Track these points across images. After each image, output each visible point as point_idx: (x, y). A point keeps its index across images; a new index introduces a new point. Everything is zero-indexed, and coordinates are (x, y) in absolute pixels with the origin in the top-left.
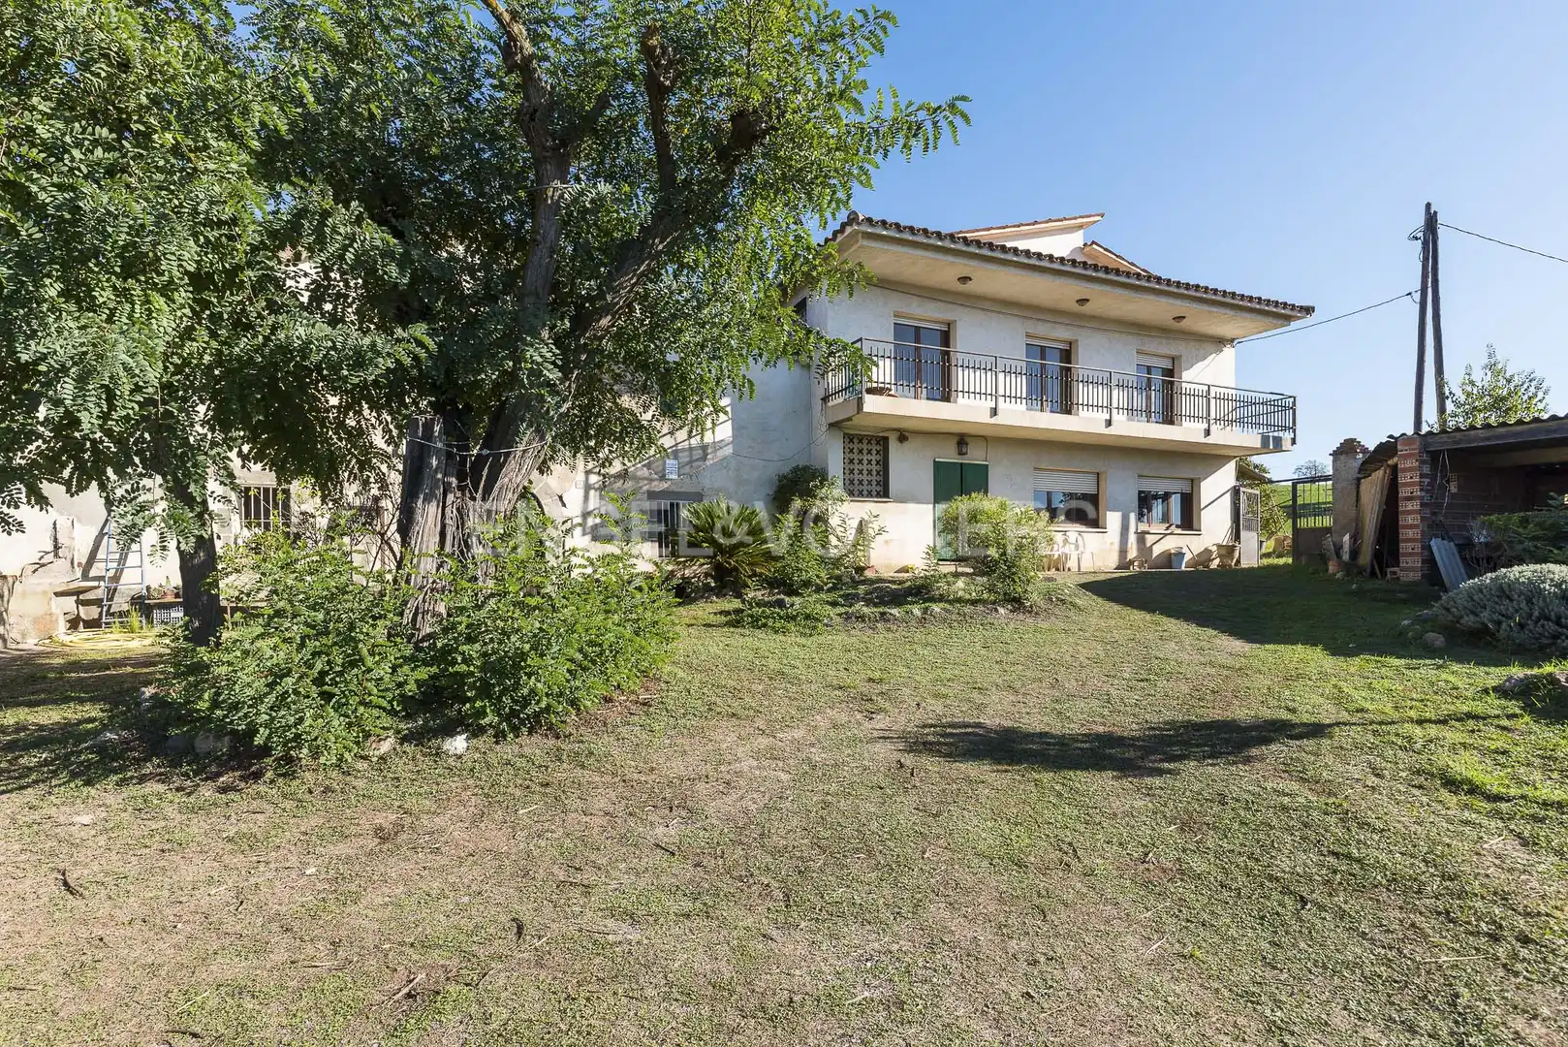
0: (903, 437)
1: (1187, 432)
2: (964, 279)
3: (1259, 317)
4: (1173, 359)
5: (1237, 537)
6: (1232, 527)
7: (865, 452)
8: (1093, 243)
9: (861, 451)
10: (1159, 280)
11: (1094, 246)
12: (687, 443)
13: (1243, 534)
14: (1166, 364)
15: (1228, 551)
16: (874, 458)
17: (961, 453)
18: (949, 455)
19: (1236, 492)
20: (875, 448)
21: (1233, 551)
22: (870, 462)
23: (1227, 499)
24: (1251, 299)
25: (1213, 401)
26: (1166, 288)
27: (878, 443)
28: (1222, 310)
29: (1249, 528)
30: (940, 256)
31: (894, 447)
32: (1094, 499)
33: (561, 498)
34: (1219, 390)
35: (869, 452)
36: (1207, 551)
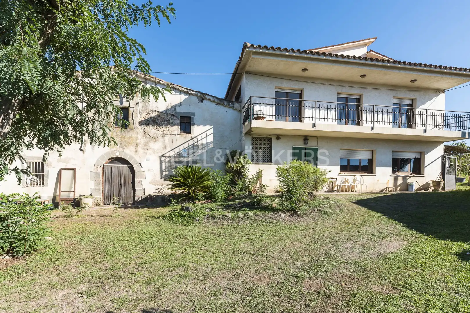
0: (278, 137)
1: (417, 131)
2: (305, 70)
3: (456, 77)
4: (413, 100)
5: (443, 177)
6: (441, 172)
7: (262, 144)
8: (371, 51)
9: (261, 144)
10: (399, 62)
11: (371, 52)
12: (197, 143)
13: (446, 176)
14: (410, 102)
15: (437, 184)
16: (267, 146)
17: (305, 144)
18: (300, 144)
19: (443, 157)
20: (267, 142)
21: (440, 184)
22: (264, 148)
23: (439, 161)
24: (451, 68)
25: (428, 117)
26: (404, 66)
27: (268, 140)
28: (435, 75)
29: (450, 173)
30: (289, 60)
31: (274, 142)
32: (371, 162)
33: (140, 164)
34: (431, 111)
35: (265, 144)
36: (428, 184)
